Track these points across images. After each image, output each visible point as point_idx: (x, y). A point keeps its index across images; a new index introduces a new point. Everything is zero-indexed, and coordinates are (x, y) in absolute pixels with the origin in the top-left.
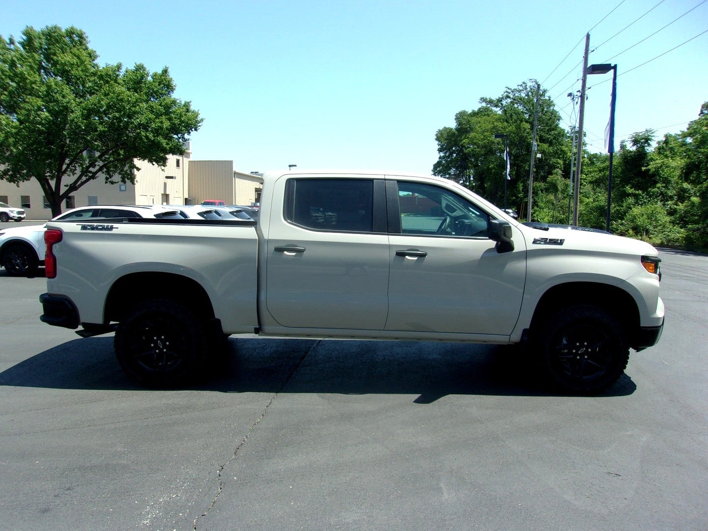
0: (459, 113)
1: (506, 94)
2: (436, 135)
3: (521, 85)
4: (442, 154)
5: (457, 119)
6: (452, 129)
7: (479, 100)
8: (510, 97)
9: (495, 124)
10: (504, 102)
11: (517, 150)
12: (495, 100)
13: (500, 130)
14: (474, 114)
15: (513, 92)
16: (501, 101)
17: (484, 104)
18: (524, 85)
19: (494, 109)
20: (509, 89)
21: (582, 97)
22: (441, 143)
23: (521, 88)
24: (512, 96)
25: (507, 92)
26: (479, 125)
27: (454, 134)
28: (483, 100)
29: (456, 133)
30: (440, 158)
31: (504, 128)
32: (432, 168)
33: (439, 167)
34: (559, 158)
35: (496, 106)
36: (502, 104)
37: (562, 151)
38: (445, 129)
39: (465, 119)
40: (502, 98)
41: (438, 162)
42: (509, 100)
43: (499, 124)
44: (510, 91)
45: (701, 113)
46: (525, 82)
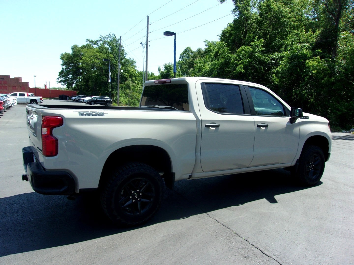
0: (74, 46)
1: (100, 38)
2: (61, 56)
3: (108, 35)
4: (64, 67)
5: (72, 49)
6: (70, 54)
7: (86, 40)
8: (102, 41)
9: (96, 53)
10: (99, 43)
11: (107, 67)
12: (94, 41)
13: (99, 57)
14: (83, 47)
15: (103, 38)
16: (97, 42)
17: (88, 43)
18: (109, 35)
19: (94, 46)
20: (101, 36)
21: (147, 45)
22: (64, 61)
23: (108, 37)
24: (103, 40)
25: (100, 37)
26: (87, 53)
27: (71, 57)
28: (88, 40)
29: (72, 56)
30: (63, 69)
31: (101, 56)
32: (58, 74)
33: (62, 74)
34: (126, 73)
35: (95, 44)
36: (98, 44)
37: (127, 69)
38: (66, 54)
39: (77, 49)
40: (98, 40)
41: (62, 71)
42: (101, 42)
43: (98, 54)
44: (102, 37)
45: (180, 58)
46: (110, 34)
